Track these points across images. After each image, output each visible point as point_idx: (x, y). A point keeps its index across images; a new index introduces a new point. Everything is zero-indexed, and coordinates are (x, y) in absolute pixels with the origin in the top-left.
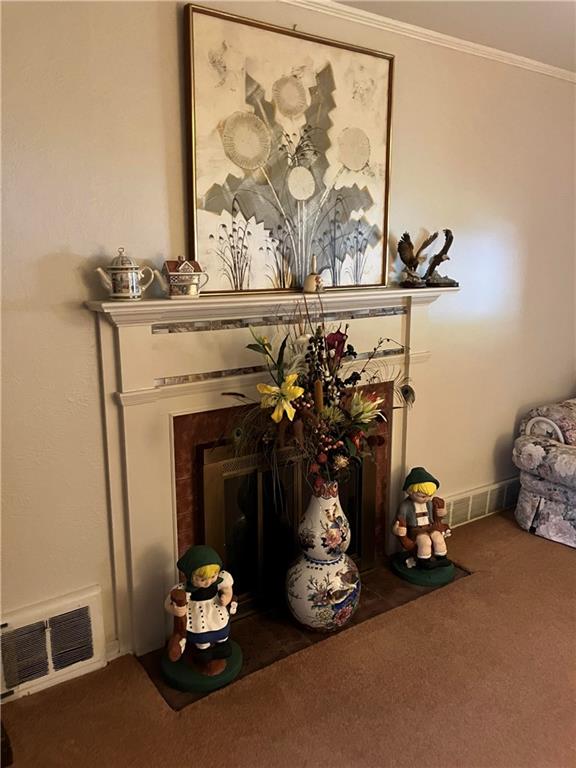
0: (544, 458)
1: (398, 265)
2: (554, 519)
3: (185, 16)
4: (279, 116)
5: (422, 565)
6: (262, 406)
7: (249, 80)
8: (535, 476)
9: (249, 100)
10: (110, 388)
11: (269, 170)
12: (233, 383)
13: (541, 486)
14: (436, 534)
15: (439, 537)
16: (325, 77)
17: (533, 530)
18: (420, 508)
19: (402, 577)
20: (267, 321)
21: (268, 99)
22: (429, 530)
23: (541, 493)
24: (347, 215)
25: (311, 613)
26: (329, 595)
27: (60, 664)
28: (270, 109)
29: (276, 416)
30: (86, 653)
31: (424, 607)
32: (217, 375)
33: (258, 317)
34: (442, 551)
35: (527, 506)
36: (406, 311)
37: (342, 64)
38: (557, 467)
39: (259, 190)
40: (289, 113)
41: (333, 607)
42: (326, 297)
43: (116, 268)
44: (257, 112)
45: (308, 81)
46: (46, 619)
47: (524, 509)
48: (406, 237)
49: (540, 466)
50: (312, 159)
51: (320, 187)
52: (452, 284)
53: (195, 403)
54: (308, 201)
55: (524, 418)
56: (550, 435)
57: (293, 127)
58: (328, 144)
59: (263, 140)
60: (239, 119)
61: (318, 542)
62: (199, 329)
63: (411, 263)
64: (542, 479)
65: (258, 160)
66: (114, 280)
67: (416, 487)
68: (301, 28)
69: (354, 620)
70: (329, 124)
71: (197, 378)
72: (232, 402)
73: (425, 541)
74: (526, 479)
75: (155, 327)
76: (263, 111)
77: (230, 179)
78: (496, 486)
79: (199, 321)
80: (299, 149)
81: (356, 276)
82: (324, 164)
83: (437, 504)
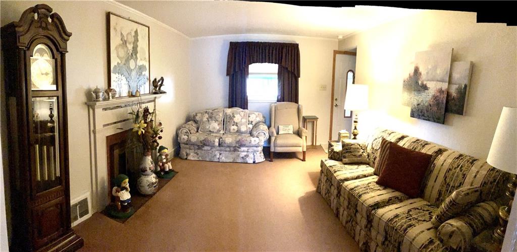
0: (188, 138)
1: (152, 87)
2: (191, 154)
3: (108, 15)
4: (127, 44)
5: (167, 173)
6: (134, 130)
7: (122, 34)
8: (185, 144)
9: (122, 40)
10: (92, 128)
11: (126, 61)
12: (119, 125)
13: (187, 146)
14: (168, 163)
15: (170, 164)
16: (136, 32)
17: (186, 159)
18: (164, 157)
19: (163, 178)
20: (126, 106)
21: (125, 39)
22: (167, 163)
23: (187, 148)
24: (142, 73)
25: (149, 190)
26: (153, 184)
27: (81, 216)
28: (126, 42)
29: (140, 133)
30: (87, 212)
31: (172, 183)
32: (115, 123)
33: (123, 105)
34: (171, 168)
35: (183, 152)
36: (154, 101)
37: (140, 28)
38: (192, 140)
39: (124, 66)
40: (130, 43)
41: (154, 187)
42: (143, 97)
43: (96, 92)
44: (123, 43)
45: (133, 34)
46: (77, 202)
47: (183, 154)
48: (155, 79)
49: (187, 141)
50: (134, 56)
51: (136, 65)
52: (165, 93)
53: (111, 131)
54: (134, 69)
55: (178, 129)
56: (186, 133)
57: (130, 47)
58: (137, 52)
59: (124, 51)
60: (120, 45)
61: (148, 169)
62: (112, 109)
63: (156, 87)
64: (187, 144)
65: (124, 57)
66: (96, 95)
67: (163, 151)
68: (131, 18)
69: (159, 189)
70: (137, 46)
71: (111, 124)
72: (119, 131)
73: (166, 165)
74: (182, 146)
75: (103, 109)
76: (125, 43)
77: (118, 63)
78: (173, 150)
79: (111, 107)
80: (132, 54)
81: (144, 92)
82: (137, 58)
83: (167, 155)
